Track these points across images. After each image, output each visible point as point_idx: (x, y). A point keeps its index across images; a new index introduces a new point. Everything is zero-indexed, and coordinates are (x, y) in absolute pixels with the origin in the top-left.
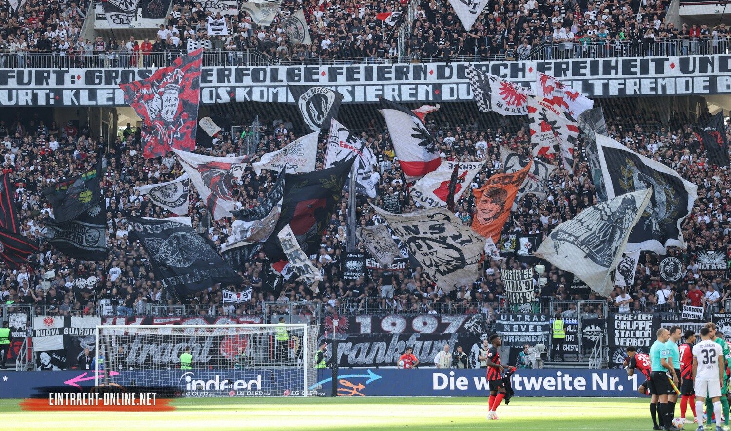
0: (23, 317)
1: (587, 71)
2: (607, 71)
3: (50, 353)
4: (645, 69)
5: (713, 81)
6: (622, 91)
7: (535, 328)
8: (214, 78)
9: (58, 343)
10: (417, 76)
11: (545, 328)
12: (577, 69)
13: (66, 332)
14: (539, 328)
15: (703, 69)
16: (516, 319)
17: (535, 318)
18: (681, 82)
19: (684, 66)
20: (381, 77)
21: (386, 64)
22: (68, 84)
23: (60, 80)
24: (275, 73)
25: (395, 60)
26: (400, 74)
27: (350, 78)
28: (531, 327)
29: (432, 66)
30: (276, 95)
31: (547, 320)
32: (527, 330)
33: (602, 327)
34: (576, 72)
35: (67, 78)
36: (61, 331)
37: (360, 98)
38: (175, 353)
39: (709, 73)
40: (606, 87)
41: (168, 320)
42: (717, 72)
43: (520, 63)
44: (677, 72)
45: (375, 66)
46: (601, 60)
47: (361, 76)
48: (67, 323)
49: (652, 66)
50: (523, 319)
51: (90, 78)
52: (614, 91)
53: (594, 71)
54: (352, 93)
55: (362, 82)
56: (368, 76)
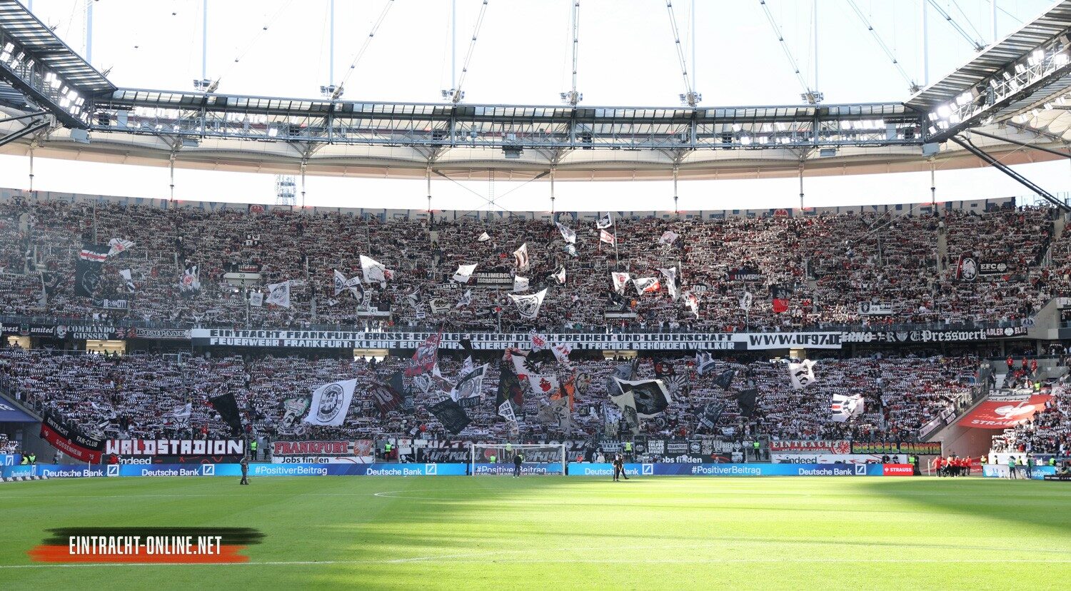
1: (579, 339)
2: (588, 339)
4: (603, 339)
5: (631, 344)
6: (594, 347)
8: (421, 338)
10: (508, 339)
12: (575, 338)
15: (627, 340)
18: (618, 345)
19: (619, 338)
20: (492, 339)
21: (494, 333)
22: (357, 339)
23: (354, 337)
24: (447, 336)
25: (498, 332)
26: (501, 337)
27: (479, 339)
29: (514, 335)
30: (447, 346)
34: (575, 339)
35: (357, 336)
37: (483, 348)
39: (630, 341)
40: (587, 345)
42: (633, 341)
43: (551, 335)
44: (616, 340)
45: (490, 334)
46: (585, 335)
47: (484, 338)
49: (606, 338)
51: (367, 336)
52: (590, 347)
53: (582, 339)
54: (480, 345)
55: (484, 341)
56: (487, 339)
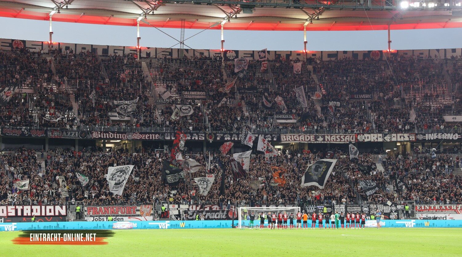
0: (167, 205)
3: (175, 215)
7: (313, 208)
9: (177, 213)
11: (315, 209)
13: (179, 209)
14: (314, 209)
16: (307, 207)
17: (312, 206)
28: (311, 208)
31: (316, 206)
32: (310, 209)
33: (332, 208)
36: (177, 209)
38: (216, 215)
41: (208, 206)
48: (179, 207)
50: (309, 206)
